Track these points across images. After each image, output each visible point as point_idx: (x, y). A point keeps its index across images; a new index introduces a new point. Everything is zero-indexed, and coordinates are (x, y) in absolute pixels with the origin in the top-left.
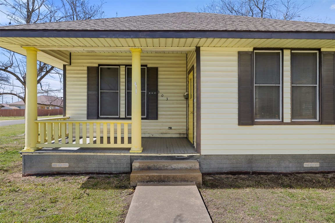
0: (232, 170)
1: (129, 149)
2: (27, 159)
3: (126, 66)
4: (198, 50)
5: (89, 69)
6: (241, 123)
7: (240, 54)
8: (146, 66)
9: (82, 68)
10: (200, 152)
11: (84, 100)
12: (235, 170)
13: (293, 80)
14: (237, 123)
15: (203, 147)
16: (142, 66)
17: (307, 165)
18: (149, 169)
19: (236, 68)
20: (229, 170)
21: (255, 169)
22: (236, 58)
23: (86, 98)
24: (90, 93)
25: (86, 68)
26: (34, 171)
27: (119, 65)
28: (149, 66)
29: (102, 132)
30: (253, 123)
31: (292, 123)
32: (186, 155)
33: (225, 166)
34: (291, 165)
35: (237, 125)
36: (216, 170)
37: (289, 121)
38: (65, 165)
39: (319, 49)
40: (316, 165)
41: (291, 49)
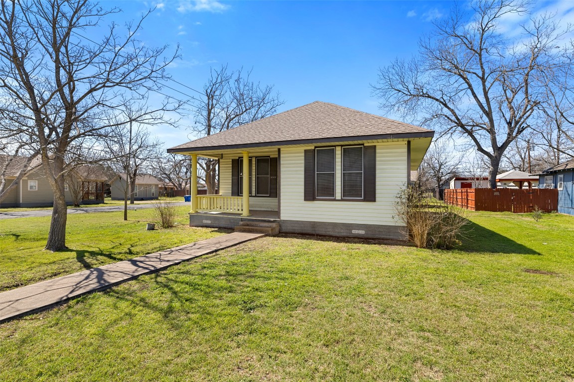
0: (302, 232)
1: (240, 214)
2: (192, 217)
3: (256, 157)
4: (279, 150)
5: (233, 161)
6: (306, 199)
7: (306, 151)
8: (269, 157)
9: (229, 160)
10: (280, 218)
11: (230, 183)
12: (304, 232)
13: (344, 168)
14: (303, 198)
15: (282, 215)
17: (355, 232)
18: (248, 225)
19: (303, 162)
20: (299, 231)
21: (318, 232)
22: (303, 154)
23: (231, 181)
24: (234, 177)
25: (231, 160)
26: (195, 224)
28: (271, 157)
30: (314, 199)
31: (342, 200)
32: (272, 219)
33: (296, 228)
34: (342, 231)
35: (304, 201)
36: (291, 231)
37: (340, 198)
38: (209, 222)
39: (363, 144)
40: (362, 232)
41: (342, 146)
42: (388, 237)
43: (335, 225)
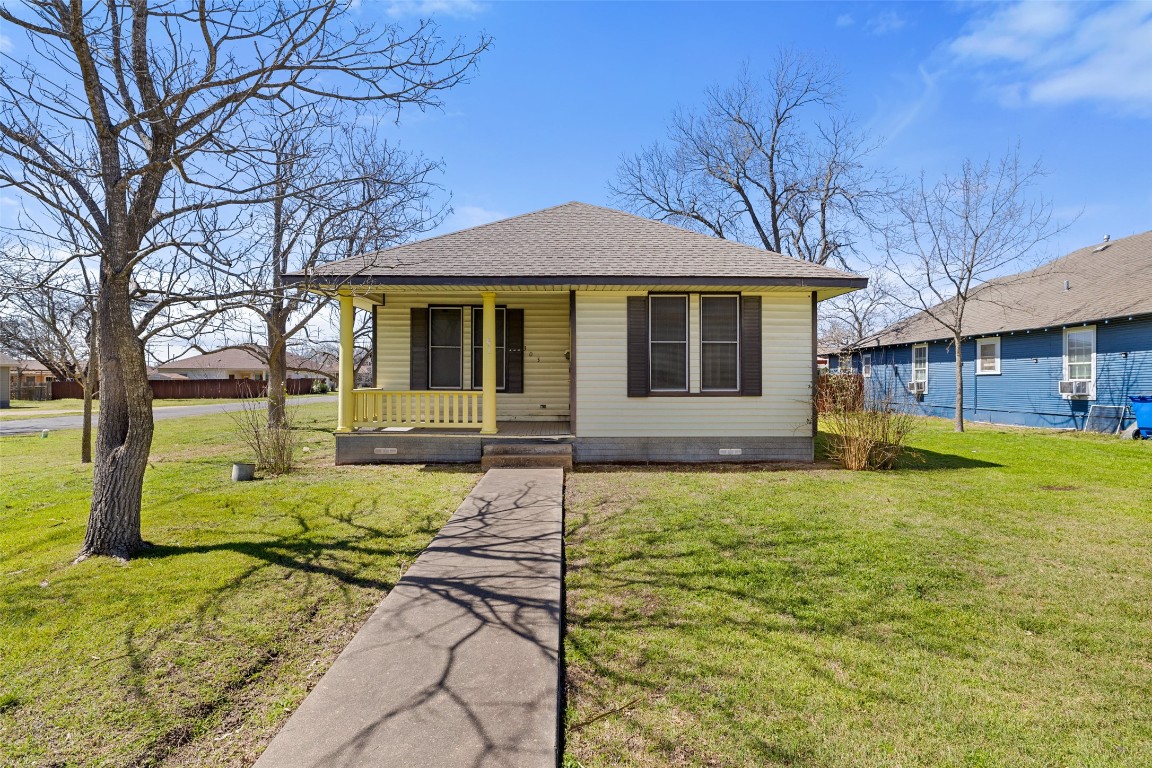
0: (620, 458)
1: (478, 430)
2: (342, 442)
3: (473, 306)
4: (573, 294)
5: (414, 311)
6: (632, 393)
7: (630, 299)
8: (505, 306)
9: (402, 310)
10: (575, 434)
11: (405, 361)
12: (624, 458)
13: (704, 334)
14: (626, 393)
15: (579, 427)
16: (497, 306)
17: (724, 452)
18: (506, 452)
19: (625, 319)
20: (616, 458)
21: (653, 458)
22: (625, 305)
23: (409, 357)
24: (416, 350)
25: (409, 311)
26: (350, 458)
27: (462, 306)
28: (509, 307)
29: (432, 413)
30: (647, 394)
31: (701, 394)
32: (556, 438)
33: (610, 453)
34: (701, 452)
35: (626, 397)
36: (598, 458)
37: (698, 391)
38: (392, 451)
39: (739, 293)
40: (736, 452)
41: (701, 293)
42: (780, 457)
43: (688, 441)
